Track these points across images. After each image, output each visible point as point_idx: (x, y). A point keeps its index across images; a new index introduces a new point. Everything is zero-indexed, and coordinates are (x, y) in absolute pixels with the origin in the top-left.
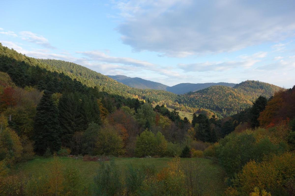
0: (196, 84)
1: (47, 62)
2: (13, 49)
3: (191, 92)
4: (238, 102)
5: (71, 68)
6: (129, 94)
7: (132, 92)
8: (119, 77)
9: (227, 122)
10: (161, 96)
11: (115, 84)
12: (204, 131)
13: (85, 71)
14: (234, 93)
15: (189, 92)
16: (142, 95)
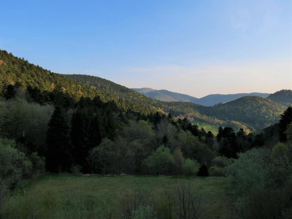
0: (227, 95)
1: (73, 77)
2: (38, 66)
3: (221, 103)
4: (272, 114)
5: (96, 82)
6: (154, 107)
7: (157, 105)
8: (144, 90)
9: (258, 136)
10: (189, 108)
11: (140, 97)
12: (229, 145)
13: (110, 85)
14: (268, 103)
15: (218, 104)
16: (168, 108)
